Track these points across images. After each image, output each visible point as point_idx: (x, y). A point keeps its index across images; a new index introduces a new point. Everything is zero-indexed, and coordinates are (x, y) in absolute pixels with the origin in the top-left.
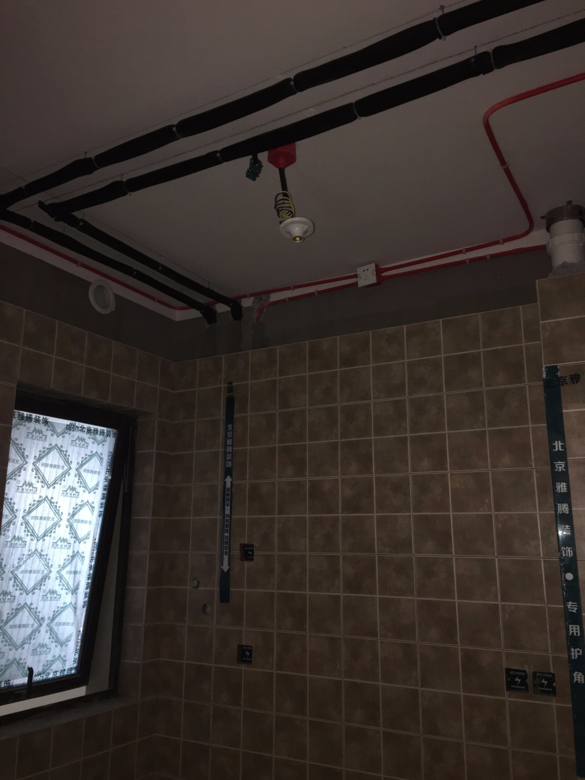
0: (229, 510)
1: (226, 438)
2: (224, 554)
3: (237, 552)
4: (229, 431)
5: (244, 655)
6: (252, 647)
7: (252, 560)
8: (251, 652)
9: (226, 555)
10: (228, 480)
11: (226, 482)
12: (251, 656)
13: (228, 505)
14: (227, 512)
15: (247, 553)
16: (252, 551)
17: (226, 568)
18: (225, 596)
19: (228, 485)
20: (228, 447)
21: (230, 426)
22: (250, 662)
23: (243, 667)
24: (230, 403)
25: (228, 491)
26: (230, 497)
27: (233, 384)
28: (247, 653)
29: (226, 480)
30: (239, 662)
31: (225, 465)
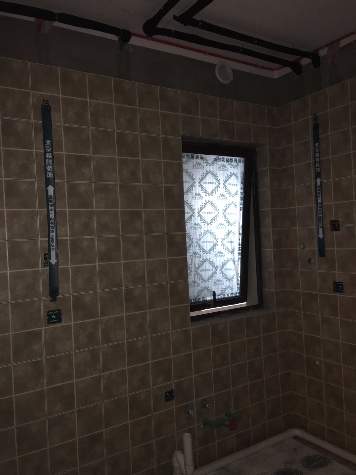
1: (315, 152)
2: (319, 227)
3: (328, 226)
4: (316, 148)
5: (338, 287)
6: (343, 283)
7: (339, 230)
8: (342, 286)
9: (321, 228)
10: (319, 180)
11: (317, 182)
12: (342, 288)
13: (319, 197)
14: (319, 201)
15: (335, 226)
16: (339, 225)
17: (321, 236)
18: (322, 253)
19: (319, 184)
20: (316, 159)
21: (317, 144)
22: (343, 292)
23: (338, 295)
24: (316, 128)
25: (319, 187)
26: (320, 191)
27: (317, 114)
28: (340, 287)
29: (317, 180)
30: (335, 292)
31: (315, 171)
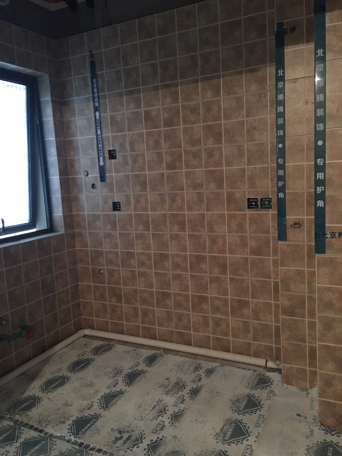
0: (100, 132)
1: (93, 88)
3: (107, 155)
4: (94, 84)
5: (116, 206)
6: (120, 202)
7: (116, 158)
8: (120, 205)
9: (101, 157)
11: (96, 115)
12: (120, 207)
13: (99, 129)
15: (112, 155)
16: (115, 154)
17: (102, 164)
18: (103, 178)
19: (98, 117)
20: (94, 94)
21: (94, 80)
22: (120, 210)
23: (117, 213)
24: (93, 65)
25: (98, 120)
26: (99, 124)
27: (93, 52)
29: (96, 114)
30: (114, 210)
31: (94, 105)
